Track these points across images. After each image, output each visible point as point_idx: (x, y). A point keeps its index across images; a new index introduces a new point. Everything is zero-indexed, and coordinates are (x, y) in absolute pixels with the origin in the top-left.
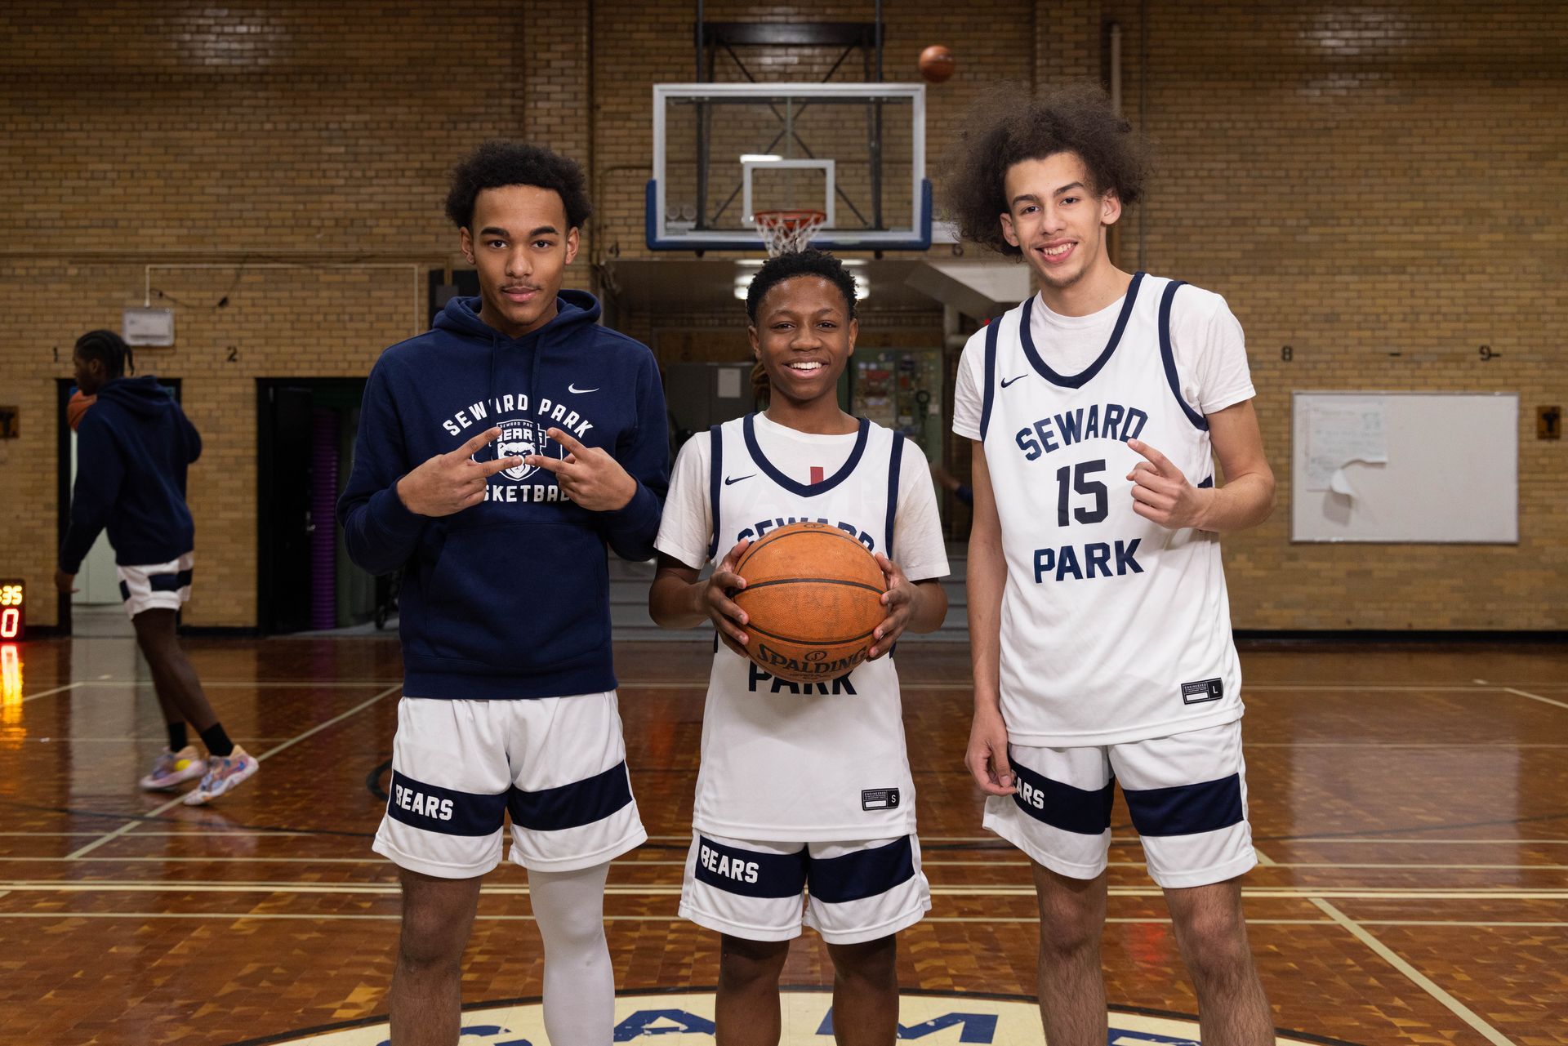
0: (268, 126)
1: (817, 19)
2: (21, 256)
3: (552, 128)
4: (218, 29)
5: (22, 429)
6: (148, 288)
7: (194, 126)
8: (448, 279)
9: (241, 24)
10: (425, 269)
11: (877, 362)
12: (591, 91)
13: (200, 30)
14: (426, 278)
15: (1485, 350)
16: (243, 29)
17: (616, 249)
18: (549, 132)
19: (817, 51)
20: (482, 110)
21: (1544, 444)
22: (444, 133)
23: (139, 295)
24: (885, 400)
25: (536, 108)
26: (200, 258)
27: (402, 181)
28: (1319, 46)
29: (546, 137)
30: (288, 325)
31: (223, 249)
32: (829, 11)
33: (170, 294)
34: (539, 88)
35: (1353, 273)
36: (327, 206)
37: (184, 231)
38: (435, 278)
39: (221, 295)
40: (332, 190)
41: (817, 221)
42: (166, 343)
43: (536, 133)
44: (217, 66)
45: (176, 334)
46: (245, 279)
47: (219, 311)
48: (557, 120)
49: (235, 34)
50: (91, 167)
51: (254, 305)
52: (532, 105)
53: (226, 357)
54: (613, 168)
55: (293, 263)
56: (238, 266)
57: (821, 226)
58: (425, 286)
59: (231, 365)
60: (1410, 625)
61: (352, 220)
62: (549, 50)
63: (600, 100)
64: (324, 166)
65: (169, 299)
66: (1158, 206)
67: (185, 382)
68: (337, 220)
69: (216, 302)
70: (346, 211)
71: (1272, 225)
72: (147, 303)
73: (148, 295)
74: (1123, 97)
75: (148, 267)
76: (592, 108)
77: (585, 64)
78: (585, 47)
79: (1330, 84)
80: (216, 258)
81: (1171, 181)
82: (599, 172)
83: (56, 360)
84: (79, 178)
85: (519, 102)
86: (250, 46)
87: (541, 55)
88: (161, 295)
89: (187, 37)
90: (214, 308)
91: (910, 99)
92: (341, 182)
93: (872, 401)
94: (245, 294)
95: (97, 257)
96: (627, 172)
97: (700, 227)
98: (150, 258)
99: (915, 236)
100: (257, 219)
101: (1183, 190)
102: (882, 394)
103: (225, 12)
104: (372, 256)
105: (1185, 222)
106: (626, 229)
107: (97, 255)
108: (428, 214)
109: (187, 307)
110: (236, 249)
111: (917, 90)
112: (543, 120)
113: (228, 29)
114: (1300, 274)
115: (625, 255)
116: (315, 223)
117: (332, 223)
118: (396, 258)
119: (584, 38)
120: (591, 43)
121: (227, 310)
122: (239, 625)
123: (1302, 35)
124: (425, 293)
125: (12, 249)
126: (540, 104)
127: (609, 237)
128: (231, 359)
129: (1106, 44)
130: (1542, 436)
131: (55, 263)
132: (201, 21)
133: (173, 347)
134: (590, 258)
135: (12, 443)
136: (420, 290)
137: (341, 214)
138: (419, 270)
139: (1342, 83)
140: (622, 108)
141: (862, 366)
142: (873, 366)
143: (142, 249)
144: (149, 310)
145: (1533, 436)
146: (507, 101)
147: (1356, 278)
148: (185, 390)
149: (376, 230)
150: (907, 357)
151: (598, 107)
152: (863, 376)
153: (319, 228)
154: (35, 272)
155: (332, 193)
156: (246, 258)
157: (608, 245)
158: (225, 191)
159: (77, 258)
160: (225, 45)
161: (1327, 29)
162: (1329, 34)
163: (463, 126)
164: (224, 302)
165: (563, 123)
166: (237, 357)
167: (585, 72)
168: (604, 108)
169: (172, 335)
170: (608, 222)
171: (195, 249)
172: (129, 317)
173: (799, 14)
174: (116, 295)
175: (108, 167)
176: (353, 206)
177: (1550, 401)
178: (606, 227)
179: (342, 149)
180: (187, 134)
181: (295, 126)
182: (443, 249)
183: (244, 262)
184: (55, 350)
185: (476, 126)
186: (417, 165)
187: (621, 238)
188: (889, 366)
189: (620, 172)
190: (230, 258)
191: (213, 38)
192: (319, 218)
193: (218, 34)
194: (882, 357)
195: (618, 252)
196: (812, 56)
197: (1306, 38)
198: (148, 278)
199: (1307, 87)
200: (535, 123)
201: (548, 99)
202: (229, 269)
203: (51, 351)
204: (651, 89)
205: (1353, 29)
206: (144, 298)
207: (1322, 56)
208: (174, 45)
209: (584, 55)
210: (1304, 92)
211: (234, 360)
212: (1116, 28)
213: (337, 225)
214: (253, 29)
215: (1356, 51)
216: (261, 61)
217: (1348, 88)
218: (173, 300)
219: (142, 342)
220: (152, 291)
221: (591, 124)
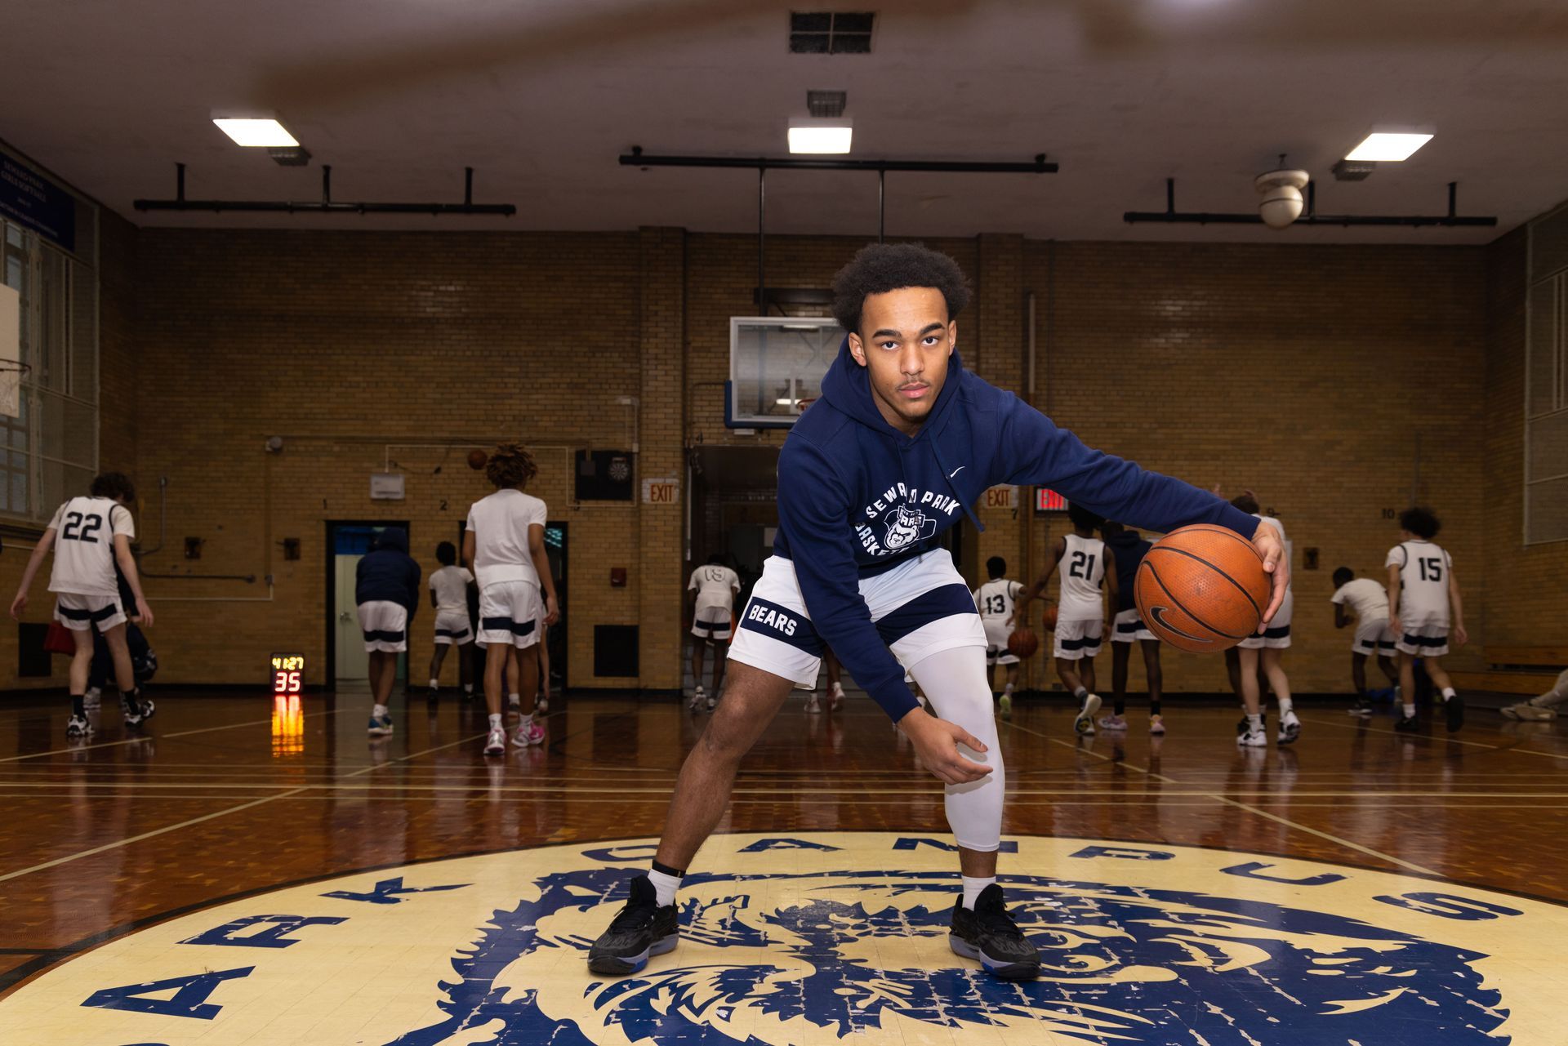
0: (468, 353)
2: (301, 438)
3: (659, 356)
4: (435, 288)
5: (302, 554)
6: (387, 460)
7: (418, 352)
8: (588, 457)
9: (451, 285)
10: (573, 450)
12: (685, 333)
13: (423, 289)
14: (574, 456)
15: (1271, 511)
16: (452, 288)
17: (701, 438)
18: (656, 359)
20: (612, 344)
21: (1308, 572)
22: (586, 359)
23: (381, 465)
25: (648, 342)
26: (422, 440)
27: (558, 391)
28: (1165, 310)
29: (655, 362)
30: (481, 486)
31: (438, 435)
33: (403, 465)
34: (650, 330)
35: (1185, 460)
36: (508, 407)
37: (411, 423)
38: (580, 456)
39: (436, 466)
40: (511, 396)
42: (399, 497)
43: (648, 360)
44: (434, 313)
45: (406, 491)
46: (452, 455)
47: (435, 476)
48: (662, 351)
49: (447, 291)
50: (349, 379)
51: (458, 473)
52: (645, 340)
53: (440, 507)
54: (700, 384)
55: (484, 444)
56: (447, 446)
58: (573, 461)
59: (443, 512)
60: (1221, 690)
61: (525, 416)
62: (657, 304)
63: (690, 338)
64: (506, 380)
65: (402, 468)
66: (1058, 414)
67: (412, 524)
68: (514, 416)
69: (432, 471)
70: (520, 410)
71: (1133, 428)
72: (387, 470)
73: (387, 465)
74: (1037, 342)
75: (387, 446)
76: (686, 344)
77: (680, 314)
78: (680, 303)
79: (1172, 335)
80: (433, 441)
81: (1068, 398)
82: (690, 387)
83: (325, 508)
84: (341, 386)
85: (636, 339)
86: (456, 299)
87: (651, 308)
88: (396, 465)
89: (414, 293)
90: (431, 474)
92: (517, 391)
94: (453, 465)
95: (353, 439)
96: (709, 387)
98: (388, 441)
100: (461, 415)
101: (1076, 403)
104: (537, 441)
105: (1076, 425)
106: (707, 425)
107: (353, 438)
108: (575, 413)
109: (413, 473)
110: (446, 435)
112: (652, 351)
113: (442, 288)
114: (1151, 460)
115: (706, 442)
116: (500, 418)
117: (511, 418)
118: (554, 442)
119: (680, 297)
120: (685, 300)
121: (440, 475)
122: (448, 685)
123: (1153, 303)
124: (573, 466)
125: (295, 434)
126: (651, 340)
127: (696, 430)
128: (443, 508)
129: (1026, 307)
130: (1306, 567)
131: (323, 443)
132: (424, 283)
133: (404, 500)
134: (683, 443)
135: (296, 563)
136: (570, 464)
137: (516, 413)
138: (568, 450)
139: (1181, 335)
140: (705, 344)
143: (383, 435)
144: (388, 475)
145: (1301, 567)
146: (628, 339)
147: (1187, 463)
148: (412, 529)
149: (540, 424)
151: (689, 343)
153: (502, 422)
154: (311, 449)
155: (511, 398)
156: (452, 441)
157: (696, 436)
158: (438, 396)
159: (339, 440)
160: (440, 299)
161: (1169, 299)
162: (1171, 302)
163: (598, 355)
164: (438, 470)
165: (666, 353)
166: (447, 507)
167: (680, 319)
168: (693, 344)
169: (403, 492)
170: (695, 419)
171: (418, 435)
172: (374, 479)
174: (366, 465)
175: (360, 379)
176: (524, 407)
177: (1311, 544)
178: (694, 423)
179: (518, 369)
180: (413, 358)
181: (486, 353)
182: (585, 437)
183: (452, 444)
184: (325, 501)
185: (608, 355)
186: (569, 380)
187: (704, 431)
189: (704, 387)
190: (443, 441)
191: (431, 294)
192: (502, 415)
193: (435, 291)
195: (702, 439)
197: (1156, 305)
198: (387, 454)
199: (1157, 337)
200: (647, 353)
201: (656, 337)
202: (442, 448)
203: (322, 502)
204: (729, 321)
205: (1187, 300)
206: (384, 467)
207: (1166, 317)
208: (406, 299)
209: (680, 308)
210: (1156, 340)
211: (445, 509)
212: (1032, 296)
213: (514, 420)
214: (459, 288)
215: (1188, 314)
216: (464, 310)
217: (1183, 338)
218: (405, 469)
219: (383, 496)
220: (390, 462)
221: (685, 355)
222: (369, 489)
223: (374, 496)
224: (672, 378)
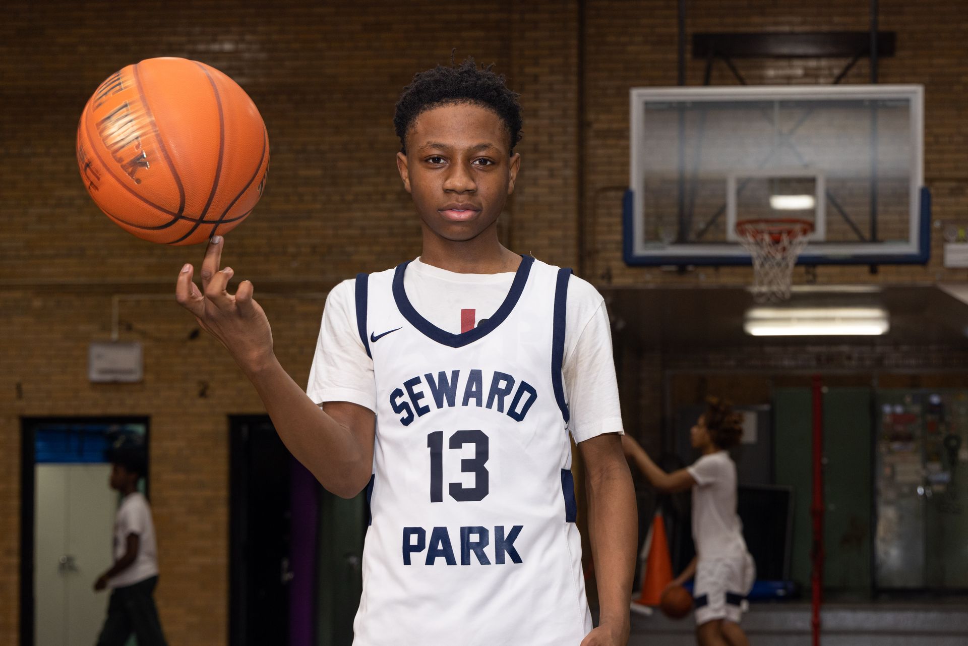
1: (825, 28)
6: (115, 320)
11: (903, 403)
12: (582, 109)
17: (608, 276)
19: (824, 63)
23: (106, 328)
24: (912, 446)
32: (836, 19)
33: (140, 326)
36: (304, 232)
37: (154, 261)
39: (191, 327)
40: (309, 215)
41: (805, 232)
42: (134, 377)
45: (145, 368)
47: (189, 344)
48: (545, 138)
53: (197, 392)
54: (605, 189)
57: (811, 237)
59: (201, 401)
62: (536, 65)
63: (591, 116)
64: (300, 190)
65: (138, 332)
67: (155, 419)
68: (312, 247)
69: (185, 335)
70: (323, 237)
72: (115, 336)
73: (115, 328)
75: (116, 299)
76: (583, 125)
77: (574, 78)
78: (574, 60)
82: (589, 194)
83: (20, 397)
84: (45, 205)
87: (528, 70)
88: (129, 328)
90: (183, 341)
91: (907, 101)
92: (319, 206)
93: (896, 446)
95: (63, 288)
97: (681, 240)
98: (118, 289)
99: (911, 248)
102: (908, 438)
103: (197, 29)
106: (619, 255)
107: (62, 286)
109: (157, 340)
111: (914, 92)
115: (617, 282)
116: (291, 250)
117: (308, 250)
119: (574, 51)
120: (581, 55)
121: (197, 342)
127: (600, 263)
128: (203, 394)
131: (19, 294)
133: (141, 383)
137: (318, 241)
140: (615, 126)
141: (887, 409)
142: (899, 409)
143: (110, 280)
144: (116, 343)
148: (154, 427)
150: (935, 399)
151: (589, 124)
152: (888, 420)
153: (295, 256)
155: (309, 218)
157: (600, 272)
159: (44, 290)
164: (195, 335)
165: (551, 142)
166: (208, 392)
167: (574, 87)
168: (596, 126)
169: (140, 370)
170: (599, 246)
171: (165, 279)
172: (95, 351)
173: (803, 23)
174: (83, 328)
176: (331, 232)
178: (597, 252)
179: (319, 172)
184: (19, 388)
187: (614, 263)
188: (916, 409)
189: (612, 194)
192: (295, 245)
194: (908, 399)
195: (609, 279)
196: (818, 68)
198: (116, 310)
201: (538, 116)
203: (14, 388)
204: (628, 95)
206: (111, 331)
209: (574, 69)
211: (206, 396)
213: (313, 253)
218: (144, 335)
219: (108, 377)
220: (120, 323)
221: (581, 143)
222: (86, 366)
223: (95, 376)
224: (559, 182)
